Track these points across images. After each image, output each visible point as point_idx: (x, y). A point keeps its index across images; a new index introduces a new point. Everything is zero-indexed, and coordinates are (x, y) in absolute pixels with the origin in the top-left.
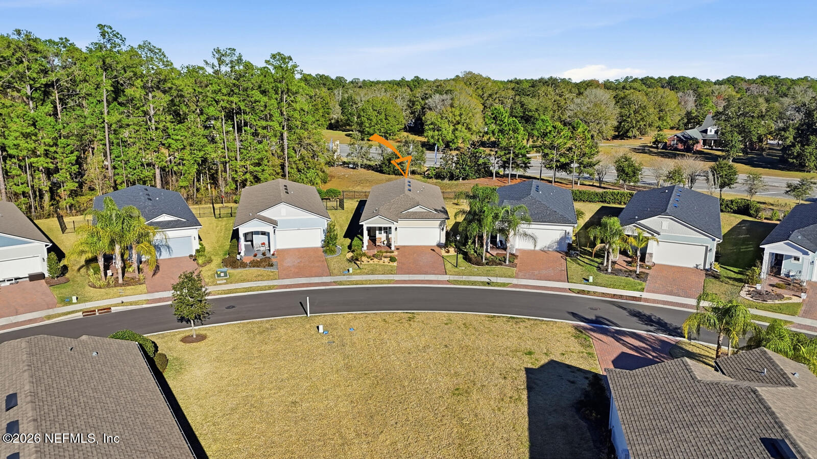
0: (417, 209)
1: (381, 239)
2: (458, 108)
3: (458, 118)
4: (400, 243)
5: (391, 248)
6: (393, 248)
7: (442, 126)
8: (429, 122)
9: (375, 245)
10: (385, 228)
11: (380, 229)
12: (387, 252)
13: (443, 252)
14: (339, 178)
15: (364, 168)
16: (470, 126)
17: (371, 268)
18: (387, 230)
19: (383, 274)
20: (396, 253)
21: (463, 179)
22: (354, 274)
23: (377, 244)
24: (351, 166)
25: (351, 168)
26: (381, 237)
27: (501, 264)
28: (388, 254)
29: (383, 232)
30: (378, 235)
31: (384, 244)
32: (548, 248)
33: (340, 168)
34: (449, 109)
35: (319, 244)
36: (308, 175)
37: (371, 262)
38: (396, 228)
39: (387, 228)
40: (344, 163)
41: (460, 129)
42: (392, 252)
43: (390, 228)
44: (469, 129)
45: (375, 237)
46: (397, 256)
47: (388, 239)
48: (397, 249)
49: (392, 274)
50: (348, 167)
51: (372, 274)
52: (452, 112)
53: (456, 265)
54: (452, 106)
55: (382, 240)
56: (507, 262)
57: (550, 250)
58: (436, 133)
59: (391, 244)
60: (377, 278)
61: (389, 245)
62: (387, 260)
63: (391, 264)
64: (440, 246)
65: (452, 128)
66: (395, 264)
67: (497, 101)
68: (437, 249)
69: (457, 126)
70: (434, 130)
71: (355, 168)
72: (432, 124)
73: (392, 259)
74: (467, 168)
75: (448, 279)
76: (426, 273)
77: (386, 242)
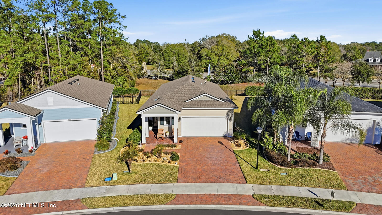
0: (202, 98)
1: (163, 130)
2: (221, 46)
3: (221, 52)
4: (184, 134)
5: (173, 140)
6: (176, 141)
7: (212, 56)
8: (203, 55)
9: (157, 138)
10: (168, 118)
11: (162, 119)
12: (168, 146)
13: (232, 145)
14: (144, 84)
15: (162, 79)
16: (228, 57)
17: (145, 172)
18: (170, 121)
19: (159, 182)
20: (179, 147)
21: (231, 84)
22: (118, 183)
23: (159, 136)
24: (153, 78)
25: (154, 79)
26: (163, 127)
27: (314, 165)
28: (170, 148)
29: (165, 122)
30: (159, 127)
31: (166, 136)
32: (351, 140)
33: (146, 79)
34: (216, 46)
35: (93, 136)
36: (118, 80)
37: (147, 161)
38: (180, 119)
39: (169, 118)
40: (149, 76)
41: (222, 58)
42: (175, 146)
43: (173, 118)
44: (228, 58)
45: (157, 127)
46: (179, 151)
47: (171, 131)
48: (181, 142)
49: (171, 182)
50: (152, 78)
51: (145, 182)
52: (217, 48)
53: (255, 166)
54: (217, 45)
55: (164, 132)
56: (321, 162)
57: (354, 142)
58: (208, 61)
59: (173, 137)
60: (148, 191)
61: (172, 138)
62: (166, 158)
63: (172, 163)
64: (226, 137)
65: (217, 58)
66: (176, 164)
67: (241, 47)
68: (225, 141)
69: (220, 57)
70: (206, 59)
71: (156, 79)
72: (205, 55)
73: (174, 157)
74: (234, 75)
75: (251, 193)
76: (218, 180)
77: (168, 134)
